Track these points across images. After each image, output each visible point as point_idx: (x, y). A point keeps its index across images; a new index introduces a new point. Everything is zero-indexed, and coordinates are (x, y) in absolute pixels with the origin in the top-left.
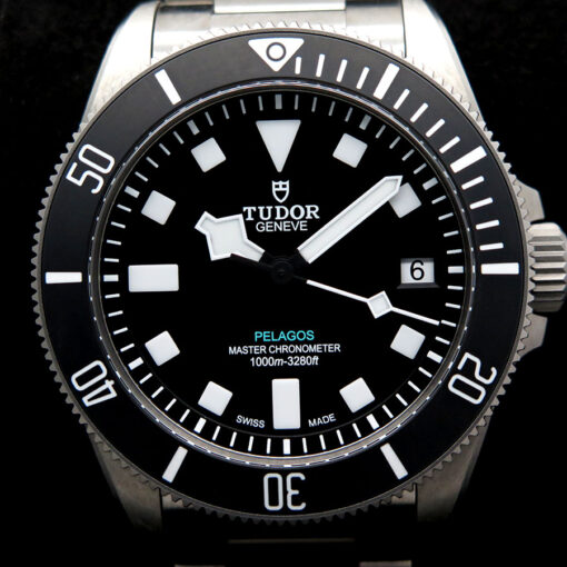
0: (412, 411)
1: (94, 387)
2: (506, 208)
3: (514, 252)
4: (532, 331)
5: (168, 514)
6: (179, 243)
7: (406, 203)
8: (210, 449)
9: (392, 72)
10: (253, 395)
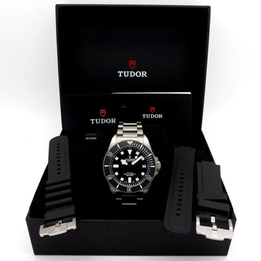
0: (143, 181)
1: (109, 178)
2: (154, 160)
3: (154, 165)
4: (156, 173)
5: (117, 192)
6: (119, 162)
7: (143, 159)
8: (121, 185)
9: (142, 145)
10: (126, 179)
